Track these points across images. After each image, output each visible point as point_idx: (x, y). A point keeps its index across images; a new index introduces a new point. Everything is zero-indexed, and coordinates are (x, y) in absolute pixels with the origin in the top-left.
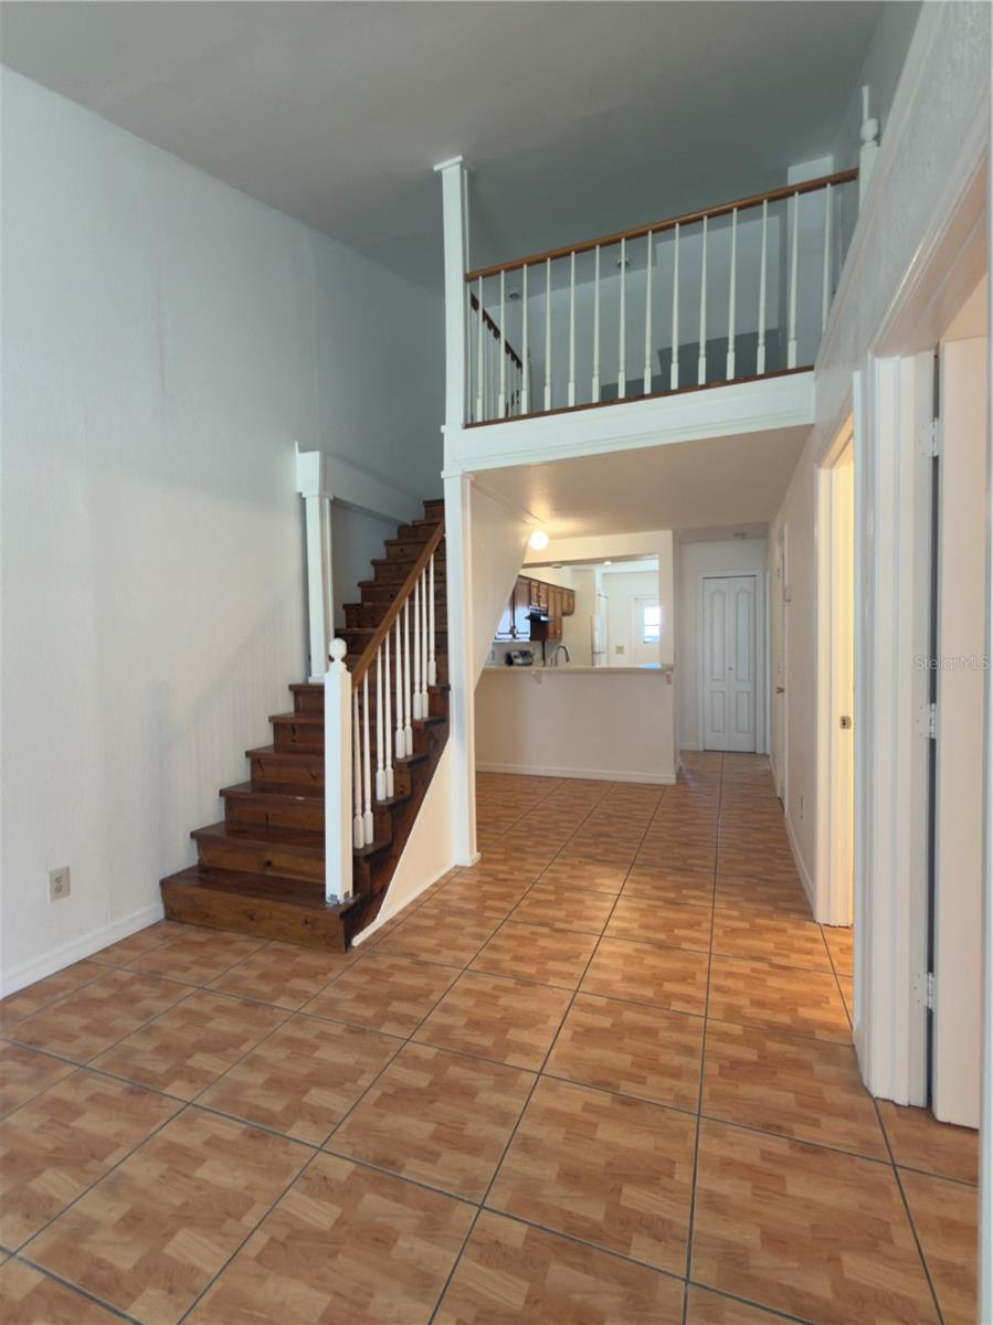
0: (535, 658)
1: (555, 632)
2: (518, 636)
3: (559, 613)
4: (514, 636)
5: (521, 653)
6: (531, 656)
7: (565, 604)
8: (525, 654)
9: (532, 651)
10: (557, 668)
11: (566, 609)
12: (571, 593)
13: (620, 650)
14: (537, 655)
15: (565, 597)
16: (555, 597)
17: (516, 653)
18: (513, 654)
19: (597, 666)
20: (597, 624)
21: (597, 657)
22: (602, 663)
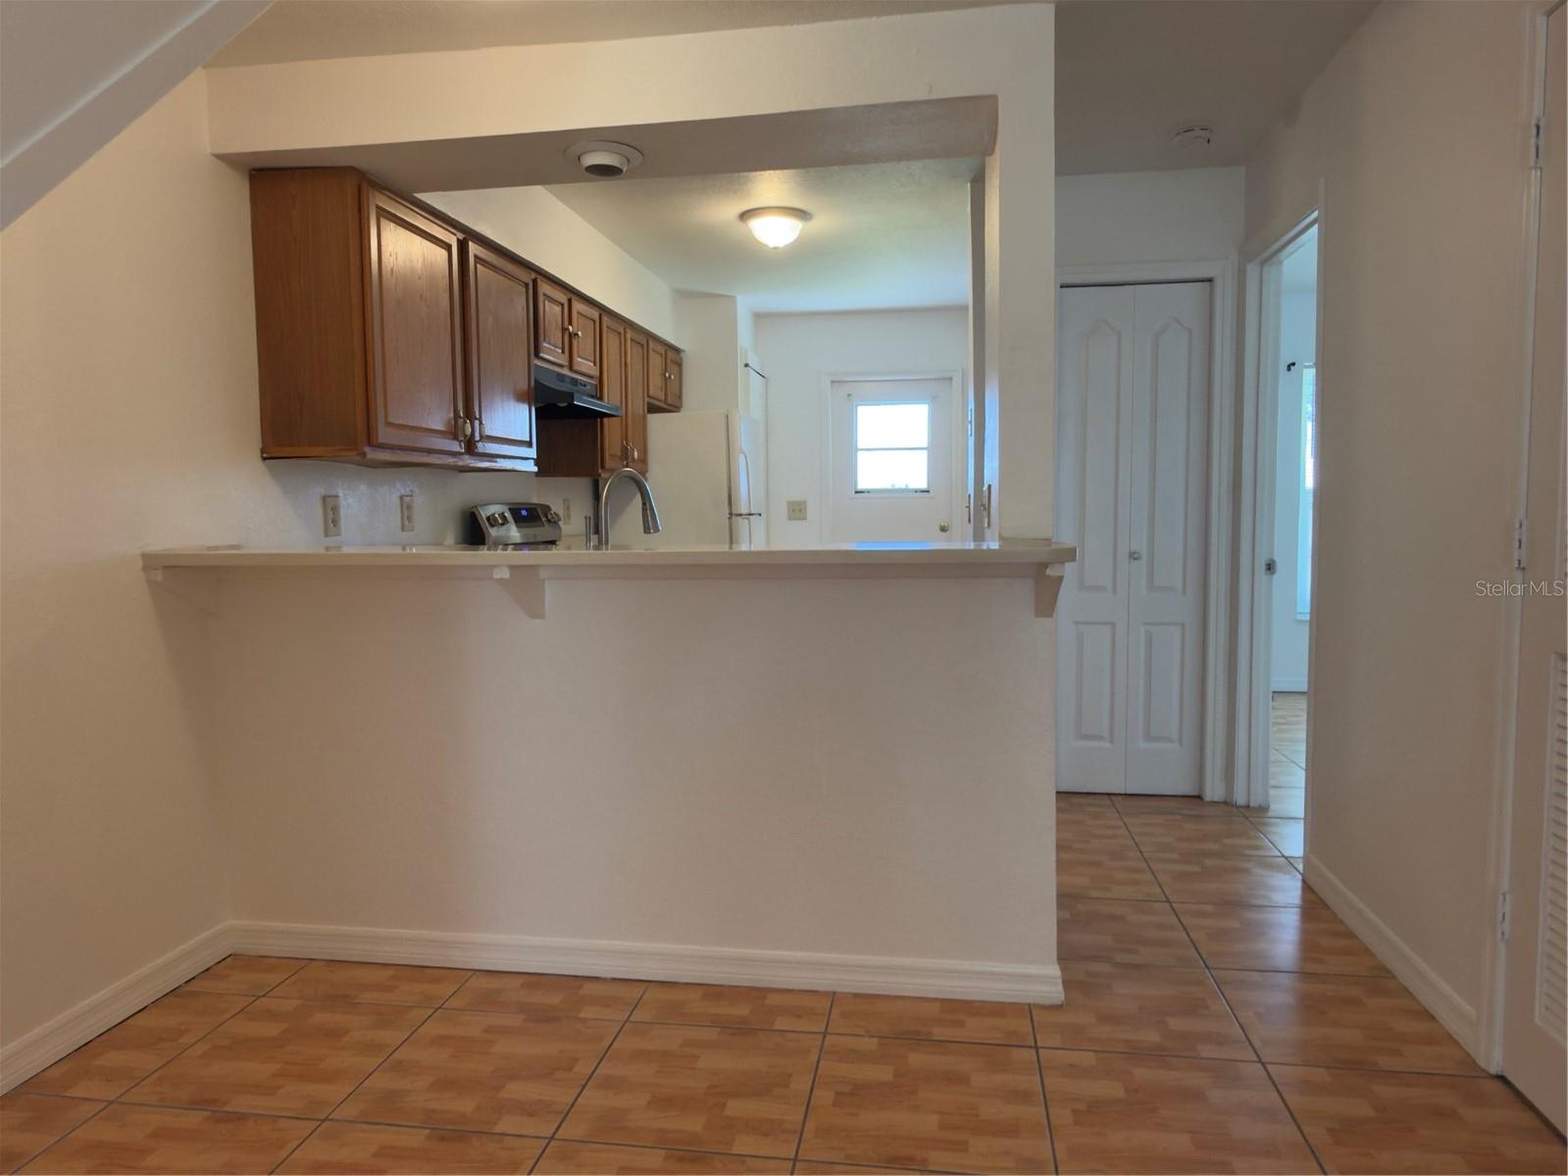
0: (565, 528)
1: (625, 455)
2: (482, 447)
3: (637, 405)
4: (470, 447)
5: (515, 511)
6: (554, 522)
7: (656, 381)
8: (528, 515)
9: (557, 508)
10: (608, 555)
11: (656, 390)
12: (672, 355)
13: (797, 511)
14: (574, 521)
15: (656, 361)
16: (623, 353)
17: (494, 510)
18: (485, 513)
19: (744, 547)
20: (745, 438)
21: (742, 524)
22: (755, 540)
